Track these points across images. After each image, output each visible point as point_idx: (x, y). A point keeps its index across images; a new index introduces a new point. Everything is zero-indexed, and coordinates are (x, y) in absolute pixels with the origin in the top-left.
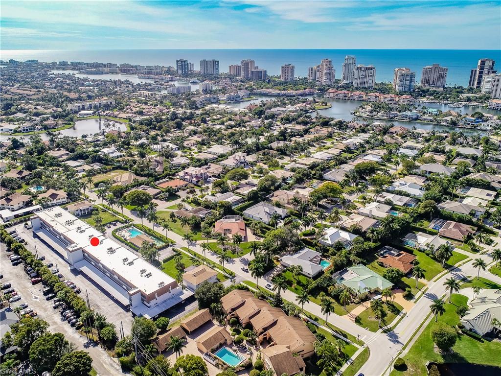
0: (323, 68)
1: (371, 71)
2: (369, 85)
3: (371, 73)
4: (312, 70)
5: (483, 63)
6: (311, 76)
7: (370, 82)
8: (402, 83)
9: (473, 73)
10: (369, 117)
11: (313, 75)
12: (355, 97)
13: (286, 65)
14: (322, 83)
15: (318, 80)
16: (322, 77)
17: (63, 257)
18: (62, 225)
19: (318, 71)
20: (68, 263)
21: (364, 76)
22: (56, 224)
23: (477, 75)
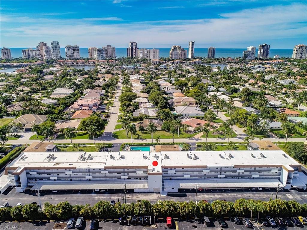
0: (41, 48)
1: (77, 49)
3: (77, 50)
4: (25, 52)
5: (132, 44)
6: (26, 56)
7: (77, 56)
8: (99, 55)
9: (128, 49)
12: (80, 63)
14: (43, 59)
15: (39, 56)
16: (42, 54)
17: (133, 189)
18: (81, 162)
19: (38, 50)
20: (148, 193)
21: (73, 53)
22: (70, 165)
23: (130, 50)
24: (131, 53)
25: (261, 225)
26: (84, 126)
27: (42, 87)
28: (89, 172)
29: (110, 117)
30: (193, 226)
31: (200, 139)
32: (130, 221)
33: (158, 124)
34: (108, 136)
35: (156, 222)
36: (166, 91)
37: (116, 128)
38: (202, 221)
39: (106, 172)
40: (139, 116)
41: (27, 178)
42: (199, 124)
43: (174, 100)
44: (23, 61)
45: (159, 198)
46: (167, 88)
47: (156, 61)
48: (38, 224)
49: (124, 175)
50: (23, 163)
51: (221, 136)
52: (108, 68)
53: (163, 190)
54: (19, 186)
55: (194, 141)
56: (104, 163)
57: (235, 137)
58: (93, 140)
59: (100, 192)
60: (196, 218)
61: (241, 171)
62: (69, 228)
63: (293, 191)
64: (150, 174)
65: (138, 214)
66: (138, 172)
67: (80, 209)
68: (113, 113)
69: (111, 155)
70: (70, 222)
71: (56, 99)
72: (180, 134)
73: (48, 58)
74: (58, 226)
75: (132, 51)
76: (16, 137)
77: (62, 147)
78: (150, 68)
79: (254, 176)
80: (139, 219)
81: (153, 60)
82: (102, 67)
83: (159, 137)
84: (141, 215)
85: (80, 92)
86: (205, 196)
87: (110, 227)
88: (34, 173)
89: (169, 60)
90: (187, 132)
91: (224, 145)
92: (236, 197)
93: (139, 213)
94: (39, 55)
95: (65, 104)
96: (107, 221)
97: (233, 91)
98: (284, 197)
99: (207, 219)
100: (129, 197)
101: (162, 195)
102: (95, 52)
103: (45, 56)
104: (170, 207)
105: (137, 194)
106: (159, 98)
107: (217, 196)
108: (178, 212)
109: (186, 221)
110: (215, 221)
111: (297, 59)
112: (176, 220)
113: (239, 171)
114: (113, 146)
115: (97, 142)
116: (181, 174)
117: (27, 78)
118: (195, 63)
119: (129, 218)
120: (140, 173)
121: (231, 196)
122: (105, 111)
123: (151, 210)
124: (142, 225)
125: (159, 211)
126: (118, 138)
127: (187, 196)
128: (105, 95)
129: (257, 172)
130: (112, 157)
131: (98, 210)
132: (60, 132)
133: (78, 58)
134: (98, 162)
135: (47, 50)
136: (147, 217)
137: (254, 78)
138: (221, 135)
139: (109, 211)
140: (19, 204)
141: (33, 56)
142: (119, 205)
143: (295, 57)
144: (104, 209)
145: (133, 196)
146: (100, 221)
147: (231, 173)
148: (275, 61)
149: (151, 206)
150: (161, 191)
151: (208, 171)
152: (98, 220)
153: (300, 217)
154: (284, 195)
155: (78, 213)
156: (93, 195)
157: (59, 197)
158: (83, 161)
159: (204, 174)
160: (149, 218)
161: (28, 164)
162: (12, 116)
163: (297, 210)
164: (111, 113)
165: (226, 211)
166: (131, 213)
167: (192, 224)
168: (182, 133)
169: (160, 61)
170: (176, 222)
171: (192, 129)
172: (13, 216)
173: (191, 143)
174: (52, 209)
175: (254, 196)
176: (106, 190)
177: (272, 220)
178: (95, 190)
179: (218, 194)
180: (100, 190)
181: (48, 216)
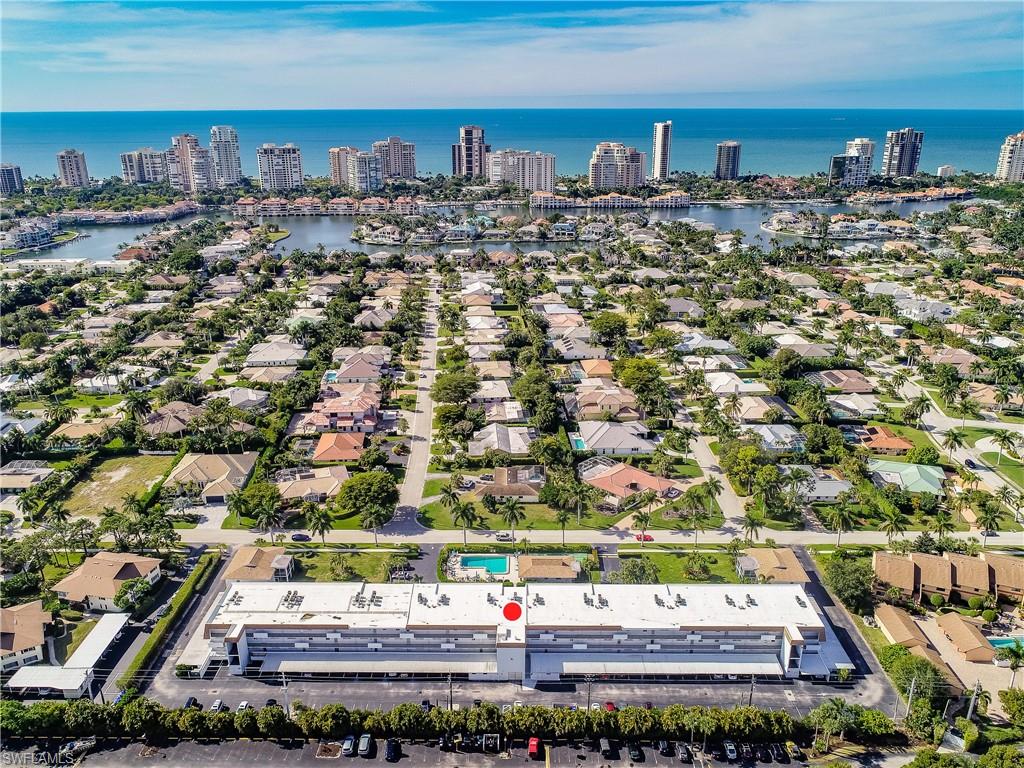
0: (182, 153)
1: (294, 155)
2: (296, 184)
3: (294, 159)
4: (131, 161)
5: (469, 133)
6: (132, 174)
7: (296, 177)
8: (364, 175)
9: (455, 150)
10: (398, 243)
11: (136, 170)
12: (305, 209)
13: (67, 152)
14: (188, 187)
15: (177, 180)
16: (184, 174)
17: (467, 675)
18: (356, 612)
19: (173, 161)
20: (497, 681)
21: (281, 167)
22: (335, 617)
23: (464, 153)
24: (465, 161)
25: (710, 757)
26: (351, 499)
27: (215, 333)
28: (375, 634)
29: (409, 452)
30: (579, 757)
31: (630, 532)
32: (460, 743)
33: (531, 485)
34: (406, 520)
35: (508, 747)
36: (563, 350)
37: (426, 495)
38: (595, 747)
39: (411, 636)
40: (483, 452)
41: (249, 645)
42: (634, 486)
43: (578, 398)
44: (130, 200)
45: (518, 694)
46: (566, 341)
47: (546, 199)
48: (287, 746)
49: (448, 642)
50: (238, 612)
51: (684, 525)
52: (393, 234)
53: (528, 676)
54: (235, 661)
55: (614, 539)
56: (405, 614)
57: (718, 528)
58: (372, 531)
59: (398, 678)
60: (587, 740)
61: (696, 638)
62: (347, 756)
63: (801, 682)
64: (501, 646)
65: (474, 730)
66: (475, 636)
67: (364, 718)
68: (417, 438)
69: (420, 596)
70: (347, 745)
71: (261, 386)
72: (582, 517)
73: (205, 186)
74: (325, 751)
75: (469, 155)
76: (188, 521)
77: (303, 556)
78: (524, 233)
79: (722, 647)
80: (477, 740)
81: (536, 193)
82: (377, 232)
83: (532, 524)
84: (480, 732)
85: (322, 354)
86: (613, 692)
87: (421, 755)
88: (263, 637)
89: (589, 194)
90: (601, 508)
91: (684, 555)
92: (677, 694)
93: (477, 728)
94: (175, 176)
95: (290, 407)
96: (416, 743)
97: (754, 352)
98: (777, 697)
99: (604, 744)
100: (458, 691)
101: (525, 688)
102: (350, 166)
103: (195, 180)
104: (536, 720)
105: (474, 684)
106: (538, 392)
107: (639, 691)
108: (550, 728)
109: (565, 745)
110: (621, 745)
111: (1012, 180)
112: (548, 743)
113: (690, 637)
114: (421, 554)
115: (383, 538)
116: (567, 641)
117: (163, 288)
118: (670, 204)
119: (457, 738)
120: (481, 638)
121: (667, 692)
122: (395, 432)
123: (499, 723)
124: (482, 752)
125: (514, 724)
126: (431, 527)
127: (575, 691)
128: (393, 365)
129: (731, 641)
130: (422, 600)
131: (400, 722)
132: (292, 506)
133: (299, 184)
134: (394, 613)
135: (202, 161)
136: (492, 738)
137: (835, 286)
138: (684, 518)
139: (419, 723)
140: (244, 703)
141: (155, 173)
142: (440, 713)
143: (1004, 175)
144: (410, 720)
145: (465, 689)
146: (403, 743)
147: (675, 641)
148: (934, 193)
149: (499, 717)
150: (523, 678)
151: (626, 637)
152: (400, 740)
153: (788, 744)
154: (779, 692)
155: (360, 725)
156: (385, 684)
157: (318, 688)
158: (361, 610)
159: (616, 643)
160: (496, 738)
161: (247, 614)
162: (161, 449)
163: (783, 730)
164: (410, 438)
165: (644, 729)
166: (462, 728)
167: (578, 752)
168: (589, 512)
169: (557, 197)
170: (547, 748)
171: (614, 501)
172: (240, 730)
173: (606, 545)
174: (313, 718)
175: (716, 694)
176: (410, 674)
177: (733, 748)
178: (387, 674)
179: (641, 688)
180: (399, 674)
181: (305, 731)
